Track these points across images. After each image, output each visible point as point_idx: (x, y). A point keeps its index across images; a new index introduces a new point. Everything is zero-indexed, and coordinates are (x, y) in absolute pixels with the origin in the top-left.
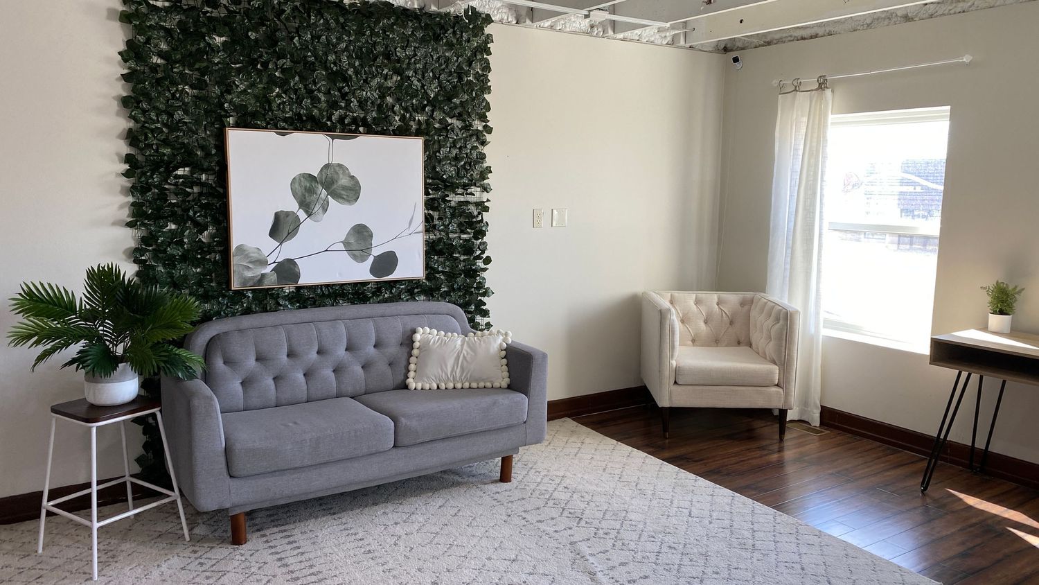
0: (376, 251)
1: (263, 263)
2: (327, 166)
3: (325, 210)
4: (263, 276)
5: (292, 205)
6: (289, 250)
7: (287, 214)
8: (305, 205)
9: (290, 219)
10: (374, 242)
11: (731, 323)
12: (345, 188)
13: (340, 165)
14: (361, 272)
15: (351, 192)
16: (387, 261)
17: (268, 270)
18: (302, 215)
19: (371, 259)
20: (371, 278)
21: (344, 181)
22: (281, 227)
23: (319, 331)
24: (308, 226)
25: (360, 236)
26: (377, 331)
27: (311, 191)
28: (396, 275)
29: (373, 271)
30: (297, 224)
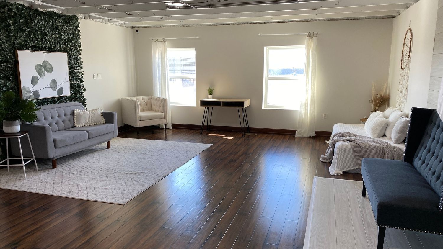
0: (58, 88)
1: (30, 92)
2: (44, 62)
3: (44, 75)
4: (30, 96)
5: (36, 74)
6: (36, 88)
7: (35, 76)
8: (39, 74)
9: (36, 78)
10: (57, 85)
11: (147, 105)
12: (49, 68)
13: (47, 61)
14: (54, 94)
15: (50, 70)
16: (61, 91)
17: (31, 94)
18: (39, 77)
19: (57, 90)
20: (58, 96)
21: (48, 66)
22: (34, 81)
23: (50, 112)
24: (40, 80)
25: (54, 83)
26: (64, 111)
27: (40, 69)
28: (64, 95)
29: (58, 93)
30: (38, 79)
